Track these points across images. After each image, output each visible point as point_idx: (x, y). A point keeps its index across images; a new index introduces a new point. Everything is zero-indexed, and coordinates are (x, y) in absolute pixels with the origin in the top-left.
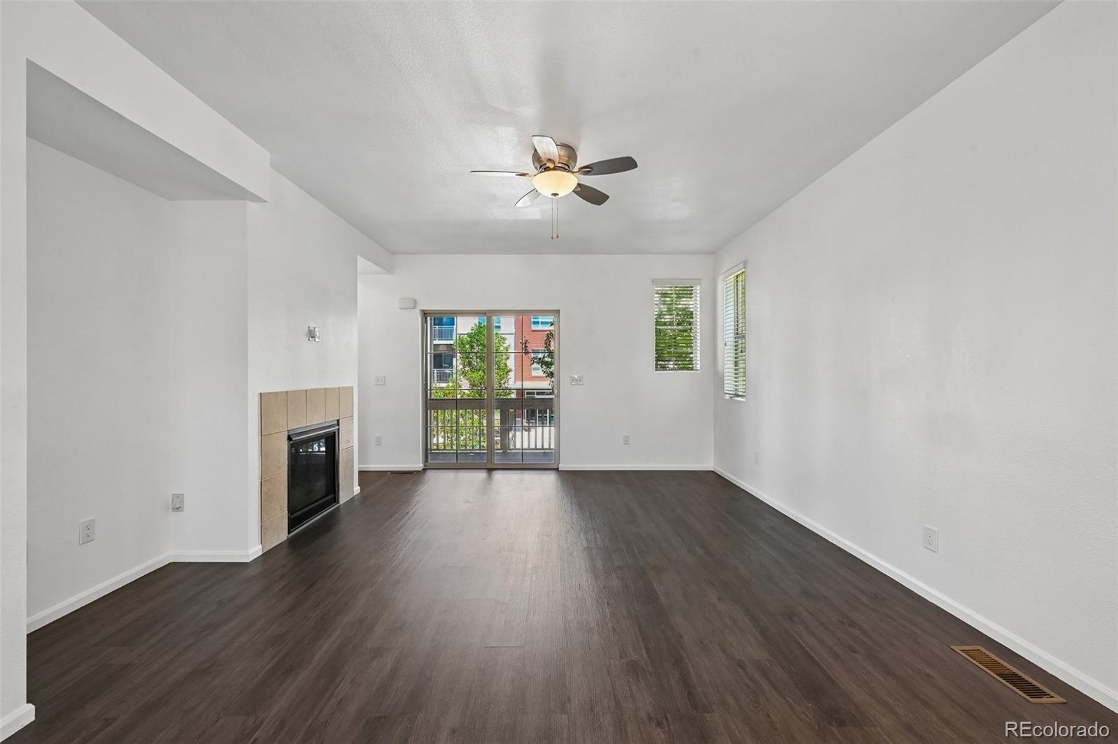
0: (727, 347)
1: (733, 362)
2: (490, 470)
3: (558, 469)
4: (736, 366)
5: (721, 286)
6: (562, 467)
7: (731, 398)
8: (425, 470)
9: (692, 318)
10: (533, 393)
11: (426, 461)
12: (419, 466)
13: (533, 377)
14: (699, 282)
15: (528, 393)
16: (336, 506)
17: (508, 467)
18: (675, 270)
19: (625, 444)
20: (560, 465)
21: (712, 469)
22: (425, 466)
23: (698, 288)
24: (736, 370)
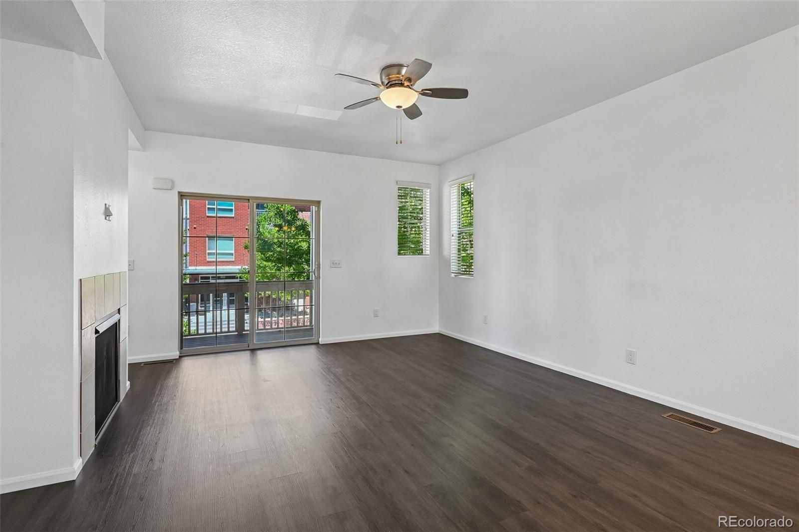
0: (453, 238)
1: (457, 249)
2: (253, 351)
3: (318, 343)
4: (459, 252)
5: (446, 190)
6: (322, 341)
7: (456, 276)
8: (180, 357)
9: (422, 213)
10: (208, 278)
11: (181, 348)
12: (175, 354)
13: (208, 262)
14: (428, 186)
15: (202, 278)
16: (118, 405)
17: (278, 345)
18: (409, 176)
19: (375, 317)
20: (320, 340)
21: (438, 332)
22: (180, 354)
23: (428, 191)
24: (459, 255)
